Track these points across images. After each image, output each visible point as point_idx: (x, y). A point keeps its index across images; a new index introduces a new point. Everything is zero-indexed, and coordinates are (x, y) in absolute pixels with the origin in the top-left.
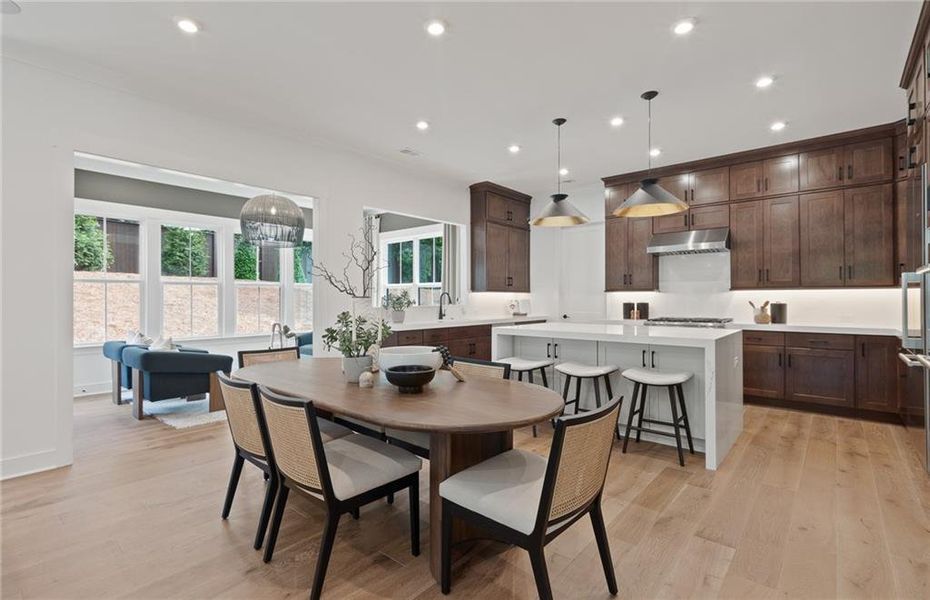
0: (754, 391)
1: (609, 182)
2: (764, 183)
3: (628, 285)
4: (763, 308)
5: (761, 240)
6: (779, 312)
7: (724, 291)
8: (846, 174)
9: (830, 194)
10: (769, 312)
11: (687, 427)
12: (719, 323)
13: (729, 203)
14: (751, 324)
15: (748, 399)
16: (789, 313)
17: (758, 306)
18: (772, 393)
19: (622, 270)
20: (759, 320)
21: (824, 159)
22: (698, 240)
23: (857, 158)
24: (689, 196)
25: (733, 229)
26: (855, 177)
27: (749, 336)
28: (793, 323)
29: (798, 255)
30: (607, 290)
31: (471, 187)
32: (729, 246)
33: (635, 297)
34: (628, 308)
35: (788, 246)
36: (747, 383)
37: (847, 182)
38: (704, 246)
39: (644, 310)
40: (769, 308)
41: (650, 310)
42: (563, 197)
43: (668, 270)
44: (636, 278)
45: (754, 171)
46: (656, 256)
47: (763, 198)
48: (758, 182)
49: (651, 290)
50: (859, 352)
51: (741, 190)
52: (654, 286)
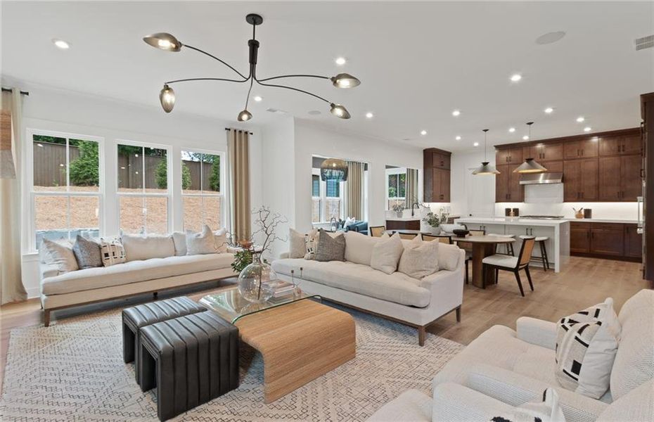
0: (575, 250)
1: (497, 147)
2: (581, 152)
3: (508, 199)
4: (580, 211)
5: (579, 179)
6: (588, 213)
7: (559, 202)
8: (621, 149)
9: (613, 158)
10: (583, 213)
11: (546, 259)
12: (558, 218)
13: (563, 160)
14: (573, 218)
15: (572, 254)
16: (593, 213)
17: (578, 210)
18: (584, 250)
19: (505, 192)
20: (579, 216)
21: (611, 141)
22: (545, 178)
23: (627, 142)
24: (542, 156)
25: (565, 174)
26: (627, 150)
27: (573, 224)
28: (595, 218)
29: (598, 187)
30: (496, 202)
31: (424, 151)
32: (563, 181)
33: (512, 205)
34: (508, 212)
35: (592, 182)
36: (572, 246)
37: (622, 153)
38: (547, 181)
39: (516, 212)
40: (583, 211)
41: (520, 213)
42: (487, 163)
43: (530, 192)
44: (512, 196)
45: (576, 145)
46: (523, 185)
47: (581, 159)
48: (578, 151)
49: (521, 201)
50: (626, 231)
51: (569, 155)
52: (521, 199)
